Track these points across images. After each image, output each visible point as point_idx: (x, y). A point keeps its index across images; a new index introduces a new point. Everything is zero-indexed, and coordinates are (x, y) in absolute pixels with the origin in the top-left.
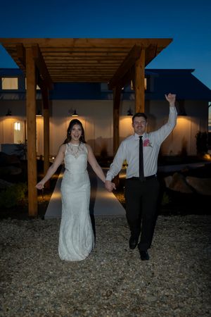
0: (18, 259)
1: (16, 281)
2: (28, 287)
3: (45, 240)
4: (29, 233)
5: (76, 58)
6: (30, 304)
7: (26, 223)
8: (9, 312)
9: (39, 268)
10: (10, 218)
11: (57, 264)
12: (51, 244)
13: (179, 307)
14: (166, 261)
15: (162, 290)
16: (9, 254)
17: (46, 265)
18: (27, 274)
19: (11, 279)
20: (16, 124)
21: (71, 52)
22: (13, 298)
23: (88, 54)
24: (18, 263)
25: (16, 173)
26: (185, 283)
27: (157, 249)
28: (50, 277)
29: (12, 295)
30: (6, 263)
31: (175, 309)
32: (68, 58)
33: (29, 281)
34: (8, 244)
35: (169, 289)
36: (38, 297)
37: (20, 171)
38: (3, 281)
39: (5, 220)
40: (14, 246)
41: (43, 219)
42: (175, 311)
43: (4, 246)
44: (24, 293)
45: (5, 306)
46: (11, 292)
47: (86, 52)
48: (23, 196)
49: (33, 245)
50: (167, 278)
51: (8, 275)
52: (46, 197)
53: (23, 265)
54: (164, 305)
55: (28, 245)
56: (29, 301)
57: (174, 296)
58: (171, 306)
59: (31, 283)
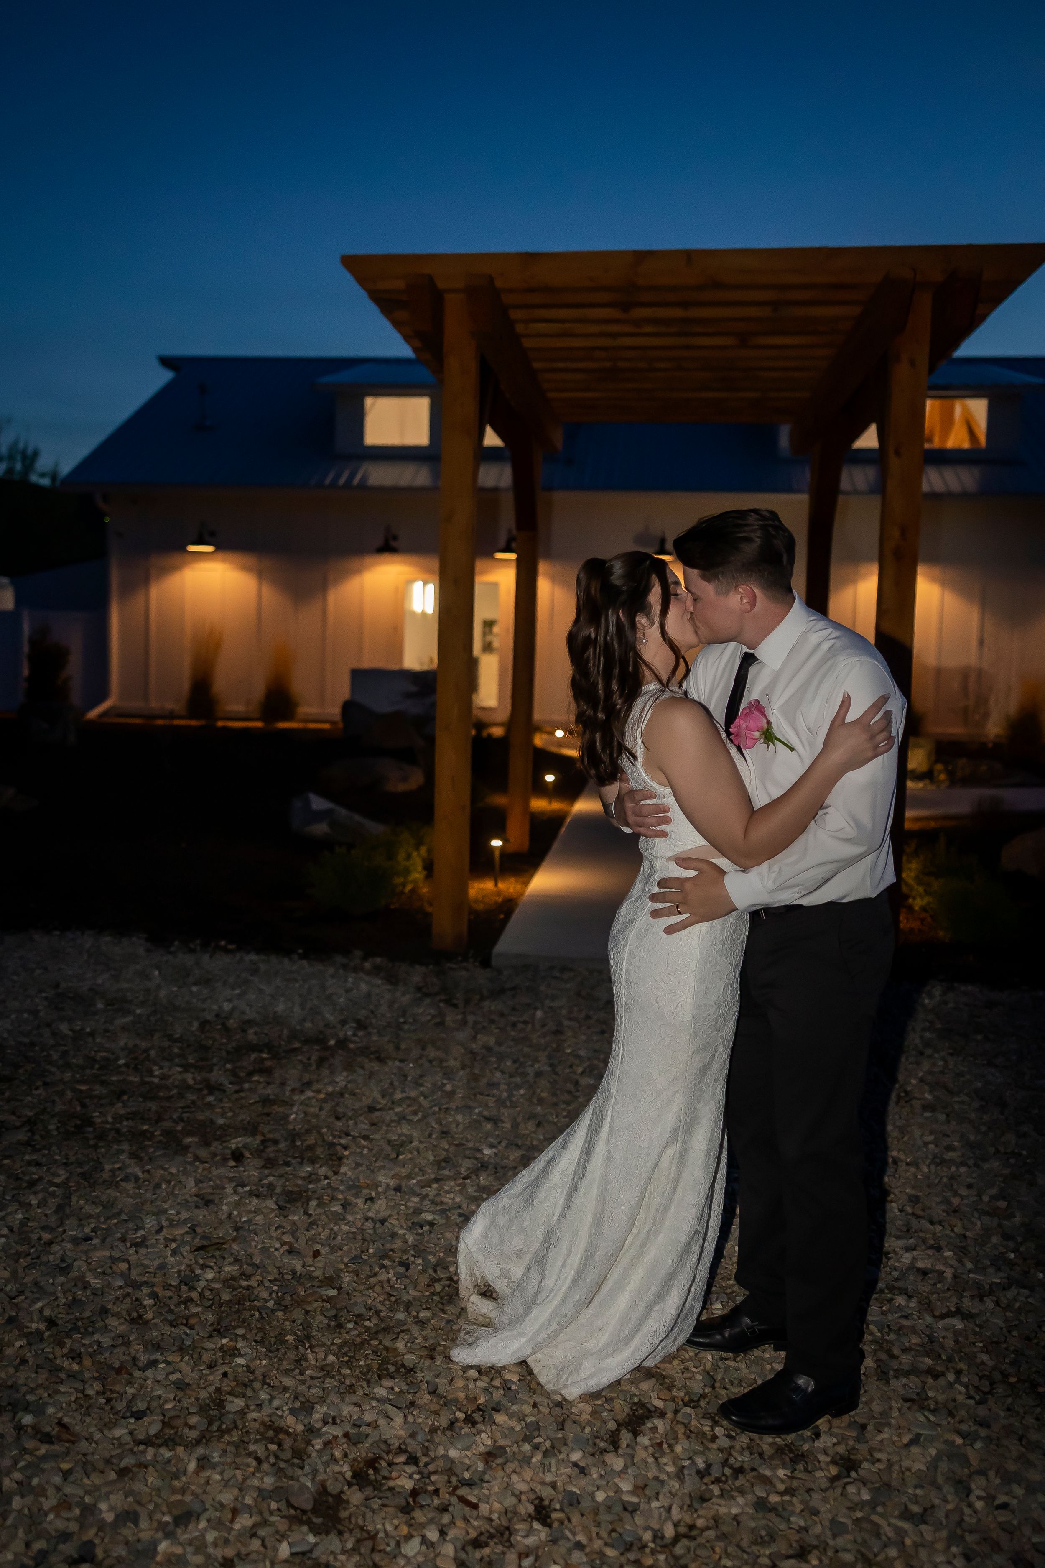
0: (373, 1094)
1: (358, 1165)
2: (398, 1189)
3: (482, 1039)
4: (425, 1011)
5: (648, 329)
6: (398, 1244)
7: (417, 974)
8: (320, 1262)
9: (445, 1133)
10: (358, 953)
11: (515, 1125)
12: (501, 1057)
13: (959, 1313)
14: (951, 1155)
15: (908, 1249)
16: (341, 1079)
17: (475, 1125)
18: (399, 1147)
19: (340, 1159)
20: (418, 586)
21: (626, 307)
22: (338, 1218)
23: (693, 313)
24: (371, 1109)
25: (401, 787)
26: (1006, 1237)
27: (926, 1107)
28: (484, 1166)
29: (336, 1208)
30: (327, 1106)
31: (943, 1316)
32: (615, 328)
33: (404, 1172)
34: (342, 1043)
35: (939, 1249)
36: (431, 1224)
37: (416, 779)
38: (312, 1161)
39: (339, 959)
40: (364, 1051)
41: (486, 963)
42: (940, 1324)
43: (327, 1048)
44: (380, 1207)
45: (312, 1240)
46: (333, 1199)
47: (685, 305)
48: (418, 875)
49: (432, 1053)
50: (939, 1212)
51: (332, 1145)
52: (508, 886)
53: (389, 1116)
54: (900, 1300)
55: (416, 1052)
56: (394, 1235)
57: (949, 1274)
58: (927, 1306)
59: (409, 1177)
